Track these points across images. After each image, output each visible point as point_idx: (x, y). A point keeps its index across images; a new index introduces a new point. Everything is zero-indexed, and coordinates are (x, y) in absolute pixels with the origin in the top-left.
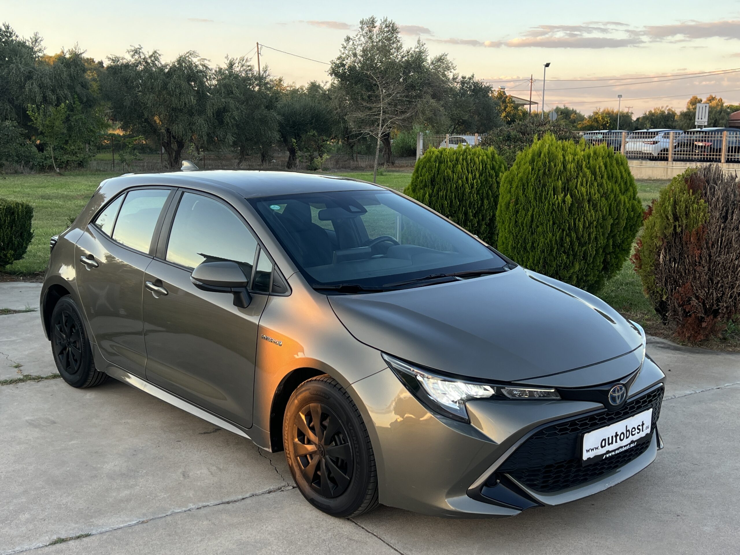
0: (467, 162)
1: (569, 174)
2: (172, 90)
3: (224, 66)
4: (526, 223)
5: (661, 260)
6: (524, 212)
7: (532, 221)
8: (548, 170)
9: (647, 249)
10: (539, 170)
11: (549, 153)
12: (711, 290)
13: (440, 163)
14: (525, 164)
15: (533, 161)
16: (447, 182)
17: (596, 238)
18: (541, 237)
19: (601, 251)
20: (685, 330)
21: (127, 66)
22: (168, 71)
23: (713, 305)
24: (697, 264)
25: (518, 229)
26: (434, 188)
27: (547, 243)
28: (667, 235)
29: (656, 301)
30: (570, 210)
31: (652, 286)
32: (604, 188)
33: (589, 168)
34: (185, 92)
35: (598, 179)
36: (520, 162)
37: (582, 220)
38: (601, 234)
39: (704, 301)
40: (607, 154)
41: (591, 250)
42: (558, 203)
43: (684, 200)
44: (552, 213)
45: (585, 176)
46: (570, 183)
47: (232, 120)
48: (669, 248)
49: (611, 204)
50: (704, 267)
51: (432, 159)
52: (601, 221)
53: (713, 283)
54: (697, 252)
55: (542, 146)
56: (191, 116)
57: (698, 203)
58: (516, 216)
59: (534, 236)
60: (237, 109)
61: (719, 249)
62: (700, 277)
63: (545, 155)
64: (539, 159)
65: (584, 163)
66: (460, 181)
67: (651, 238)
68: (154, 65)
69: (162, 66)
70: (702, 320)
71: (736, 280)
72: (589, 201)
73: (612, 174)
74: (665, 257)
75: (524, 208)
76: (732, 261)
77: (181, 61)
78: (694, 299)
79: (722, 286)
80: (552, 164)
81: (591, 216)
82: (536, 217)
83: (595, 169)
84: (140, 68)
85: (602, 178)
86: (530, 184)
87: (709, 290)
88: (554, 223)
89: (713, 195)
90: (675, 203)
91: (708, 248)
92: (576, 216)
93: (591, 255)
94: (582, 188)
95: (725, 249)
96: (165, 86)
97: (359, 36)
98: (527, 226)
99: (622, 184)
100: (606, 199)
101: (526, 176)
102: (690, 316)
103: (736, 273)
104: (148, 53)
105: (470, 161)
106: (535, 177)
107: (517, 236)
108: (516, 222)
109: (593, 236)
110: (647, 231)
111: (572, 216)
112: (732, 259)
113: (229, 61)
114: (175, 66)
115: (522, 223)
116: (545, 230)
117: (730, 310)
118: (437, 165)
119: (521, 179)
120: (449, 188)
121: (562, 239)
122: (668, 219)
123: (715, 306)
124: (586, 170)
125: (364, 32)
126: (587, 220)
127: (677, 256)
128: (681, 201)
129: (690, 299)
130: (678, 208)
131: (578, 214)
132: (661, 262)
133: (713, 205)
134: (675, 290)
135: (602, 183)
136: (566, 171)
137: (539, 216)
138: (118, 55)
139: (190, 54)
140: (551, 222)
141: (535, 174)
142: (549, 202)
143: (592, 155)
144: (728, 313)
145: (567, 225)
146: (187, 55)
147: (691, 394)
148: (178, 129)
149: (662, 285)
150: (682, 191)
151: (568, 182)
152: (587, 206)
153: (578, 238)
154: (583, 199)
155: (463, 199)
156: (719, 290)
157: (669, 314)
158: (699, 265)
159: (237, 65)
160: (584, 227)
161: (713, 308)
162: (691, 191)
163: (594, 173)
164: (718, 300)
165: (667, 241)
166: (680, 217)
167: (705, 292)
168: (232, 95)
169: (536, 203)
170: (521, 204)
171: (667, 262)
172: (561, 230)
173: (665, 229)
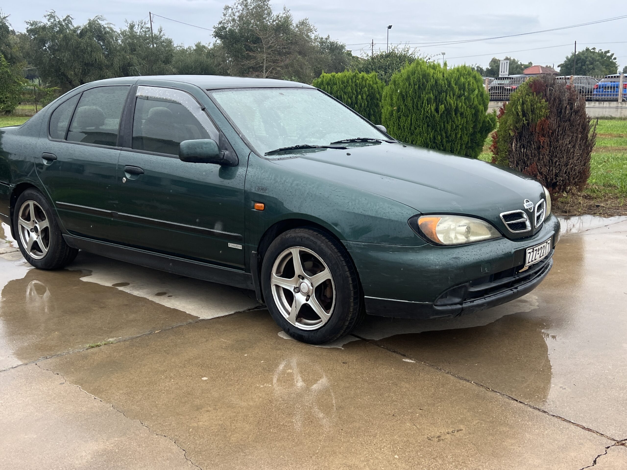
0: (355, 84)
1: (440, 88)
2: (84, 47)
3: (126, 29)
4: (407, 126)
5: (513, 147)
6: (404, 118)
7: (411, 124)
8: (422, 85)
9: (502, 140)
10: (415, 85)
12: (551, 168)
14: (402, 82)
15: (409, 78)
17: (461, 137)
18: (419, 136)
19: (464, 146)
21: (44, 28)
23: (552, 180)
24: (541, 147)
25: (400, 131)
27: (424, 141)
28: (518, 127)
30: (441, 115)
37: (450, 124)
38: (465, 134)
39: (546, 176)
40: (467, 72)
41: (456, 146)
42: (431, 111)
43: (530, 100)
44: (426, 118)
45: (452, 90)
46: (441, 96)
48: (519, 138)
50: (546, 150)
52: (465, 124)
53: (552, 163)
54: (541, 139)
57: (540, 102)
58: (399, 120)
59: (413, 136)
60: (140, 64)
61: (557, 136)
62: (543, 158)
63: (418, 73)
64: (414, 76)
67: (505, 131)
68: (68, 27)
69: (75, 28)
71: (569, 159)
72: (455, 111)
74: (516, 145)
75: (404, 115)
76: (566, 145)
78: (538, 175)
79: (559, 165)
80: (425, 80)
81: (458, 120)
86: (408, 95)
87: (549, 168)
88: (428, 126)
89: (551, 96)
90: (523, 104)
91: (549, 136)
92: (445, 120)
94: (451, 100)
95: (561, 136)
96: (78, 45)
98: (407, 128)
101: (404, 91)
103: (569, 154)
106: (412, 90)
108: (399, 125)
109: (459, 136)
110: (501, 126)
111: (442, 121)
112: (566, 144)
113: (129, 25)
115: (404, 126)
116: (422, 130)
117: (566, 182)
118: (329, 87)
119: (401, 93)
121: (434, 138)
122: (518, 114)
124: (454, 86)
127: (525, 143)
128: (527, 101)
130: (525, 106)
131: (447, 120)
132: (514, 149)
133: (551, 104)
134: (524, 169)
137: (417, 121)
138: (35, 20)
140: (426, 125)
141: (412, 88)
142: (424, 109)
143: (456, 72)
144: (563, 186)
145: (439, 127)
146: (96, 19)
150: (527, 94)
152: (454, 113)
153: (447, 137)
154: (451, 108)
156: (557, 168)
158: (542, 149)
160: (451, 128)
161: (553, 182)
162: (535, 93)
164: (556, 175)
165: (518, 132)
166: (527, 113)
167: (547, 169)
168: (135, 53)
169: (414, 110)
170: (402, 111)
171: (518, 149)
172: (434, 131)
173: (517, 123)
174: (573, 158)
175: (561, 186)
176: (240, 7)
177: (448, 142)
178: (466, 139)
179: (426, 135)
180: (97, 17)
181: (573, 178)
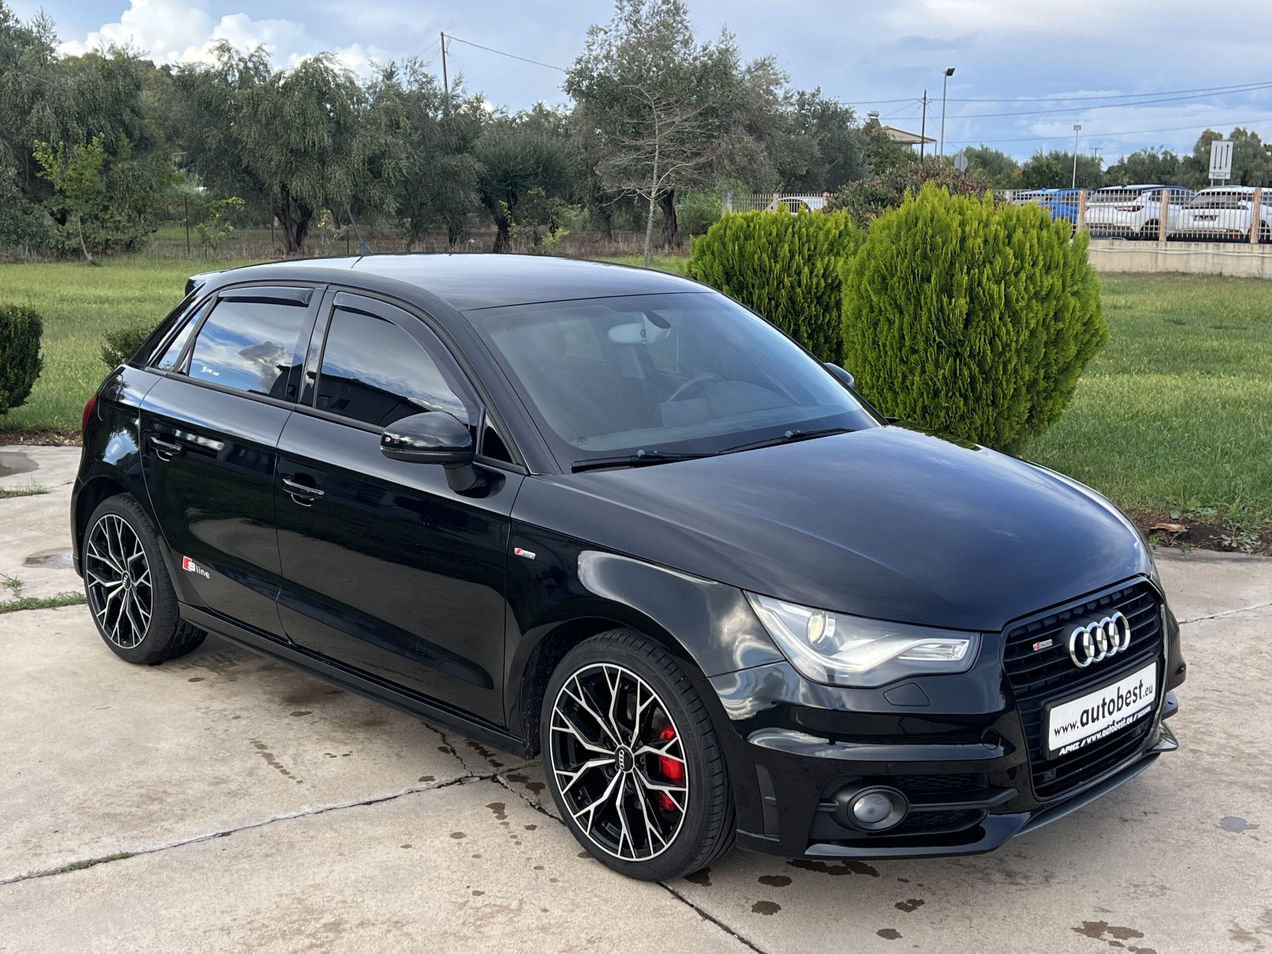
11: (932, 219)
13: (747, 239)
22: (285, 83)
40: (1039, 222)
47: (396, 174)
56: (323, 165)
63: (925, 222)
68: (258, 74)
69: (273, 77)
77: (307, 67)
80: (939, 240)
84: (234, 77)
96: (278, 111)
104: (247, 50)
114: (297, 75)
125: (624, 14)
139: (325, 58)
146: (319, 59)
148: (301, 185)
159: (402, 71)
176: (623, 28)
180: (321, 54)
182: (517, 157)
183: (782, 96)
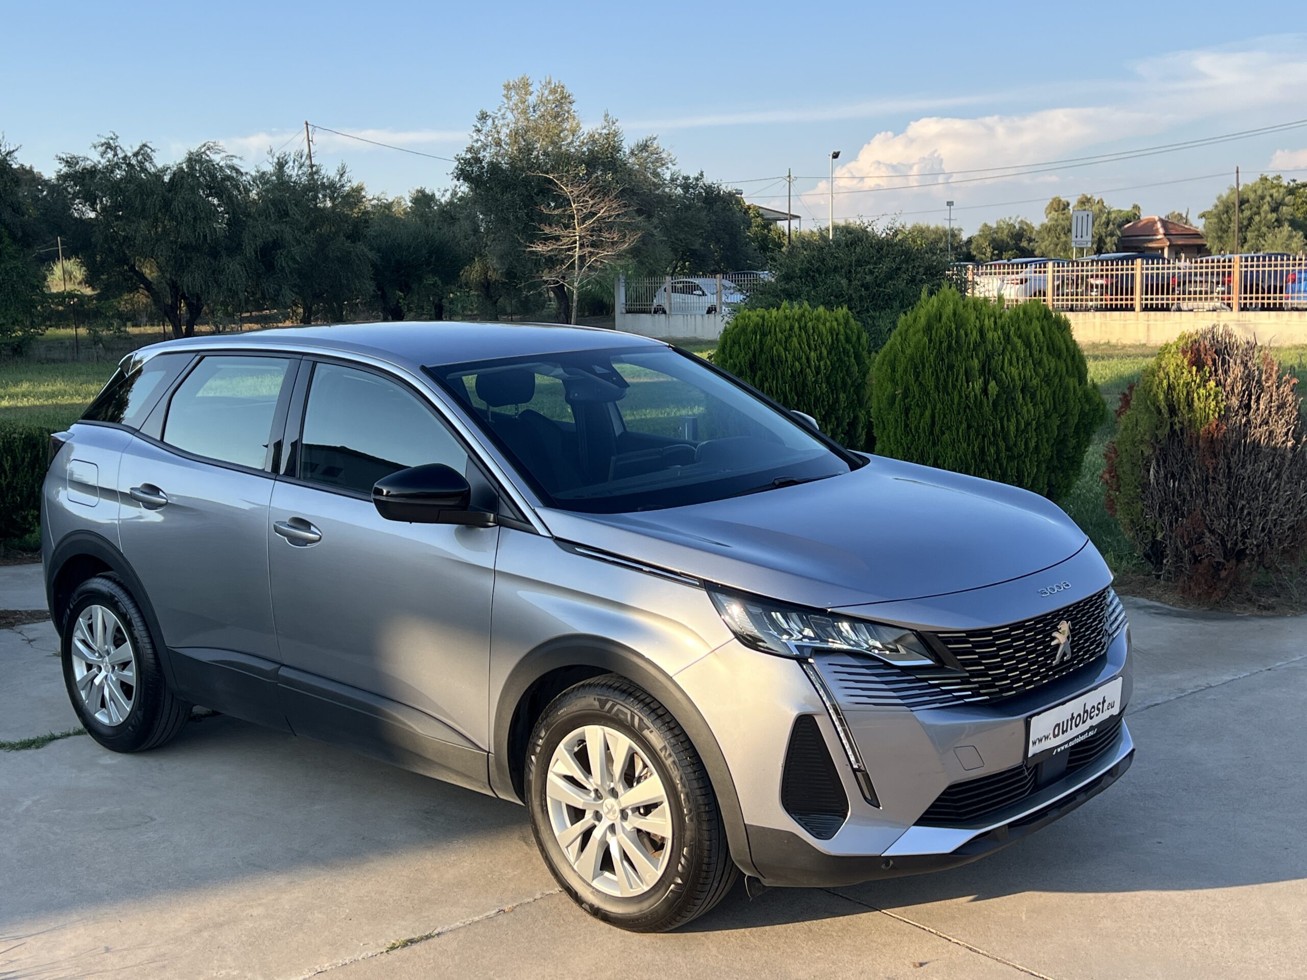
0: (806, 332)
1: (990, 347)
2: (180, 212)
3: (269, 168)
4: (924, 428)
5: (1152, 477)
6: (918, 411)
7: (933, 423)
8: (956, 342)
9: (1127, 462)
10: (941, 343)
11: (955, 314)
12: (1233, 521)
13: (764, 335)
14: (914, 334)
15: (928, 329)
16: (777, 366)
17: (1037, 446)
18: (950, 448)
19: (1044, 466)
20: (1192, 584)
21: (92, 172)
22: (170, 179)
23: (1236, 544)
24: (1210, 480)
26: (755, 375)
27: (960, 457)
28: (1160, 437)
29: (1146, 541)
30: (995, 404)
31: (1139, 519)
32: (1045, 366)
33: (1020, 337)
34: (203, 215)
35: (1035, 353)
36: (906, 331)
37: (1014, 420)
38: (1045, 440)
39: (1223, 537)
40: (1043, 314)
41: (1029, 467)
42: (975, 395)
43: (1184, 382)
44: (965, 411)
45: (1014, 349)
46: (993, 363)
47: (290, 263)
48: (1163, 458)
49: (1054, 392)
50: (1221, 485)
51: (749, 329)
52: (1042, 419)
53: (1235, 511)
54: (1209, 463)
55: (943, 304)
56: (215, 258)
57: (1205, 386)
58: (907, 415)
59: (937, 448)
60: (299, 242)
61: (1242, 456)
62: (1215, 501)
63: (948, 318)
64: (939, 325)
65: (1013, 329)
66: (797, 364)
67: (1133, 443)
68: (143, 170)
69: (158, 171)
70: (1218, 567)
71: (1270, 503)
72: (1022, 391)
73: (1052, 344)
74: (1157, 472)
75: (918, 405)
76: (1262, 474)
77: (193, 159)
78: (1208, 534)
79: (1249, 514)
80: (962, 332)
81: (1028, 411)
82: (939, 417)
83: (1028, 338)
84: (118, 174)
85: (1040, 351)
86: (927, 365)
87: (1229, 520)
88: (969, 427)
89: (1226, 372)
90: (1169, 388)
91: (1225, 455)
92: (1003, 414)
93: (1029, 474)
94: (1012, 369)
95: (1251, 456)
96: (166, 205)
97: (503, 111)
98: (925, 432)
99: (1069, 361)
100: (1048, 385)
101: (919, 353)
102: (1200, 562)
103: (1270, 492)
104: (132, 147)
105: (811, 331)
106: (934, 353)
107: (909, 448)
108: (906, 426)
109: (1032, 444)
110: (1125, 433)
111: (997, 414)
112: (1262, 471)
113: (276, 160)
114: (181, 169)
115: (917, 427)
116: (956, 437)
117: (1263, 549)
118: (758, 337)
119: (912, 359)
120: (780, 375)
121: (982, 450)
122: (1159, 412)
123: (1240, 544)
124: (1016, 339)
125: (511, 103)
126: (1023, 418)
127: (1176, 469)
128: (1178, 385)
129: (1201, 536)
130: (1175, 395)
131: (1007, 412)
132: (1152, 481)
133: (1228, 389)
134: (1176, 522)
135: (1042, 359)
136: (984, 342)
137: (945, 417)
138: (76, 155)
139: (209, 149)
140: (964, 425)
141: (934, 348)
142: (960, 392)
143: (1021, 315)
144: (1259, 556)
145: (991, 428)
146: (203, 150)
147: (1233, 680)
148: (191, 281)
149: (1155, 516)
150: (1179, 369)
151: (989, 361)
152: (1021, 396)
153: (1008, 449)
154: (1014, 387)
155: (803, 393)
156: (1244, 520)
157: (1168, 561)
158: (1213, 482)
159: (291, 164)
160: (1017, 430)
161: (1237, 549)
162: (1194, 368)
163: (1028, 345)
164: (1244, 535)
165: (1161, 447)
166: (1179, 409)
167: (1225, 523)
168: (288, 219)
169: (939, 396)
170: (914, 397)
171: (1161, 481)
172: (980, 436)
173: (1157, 429)
174: (1277, 501)
175: (1254, 556)
176: (509, 115)
177: (1010, 458)
178: (1047, 450)
179: (965, 445)
180: (204, 145)
181: (1279, 539)
182: (409, 247)
183: (668, 178)
